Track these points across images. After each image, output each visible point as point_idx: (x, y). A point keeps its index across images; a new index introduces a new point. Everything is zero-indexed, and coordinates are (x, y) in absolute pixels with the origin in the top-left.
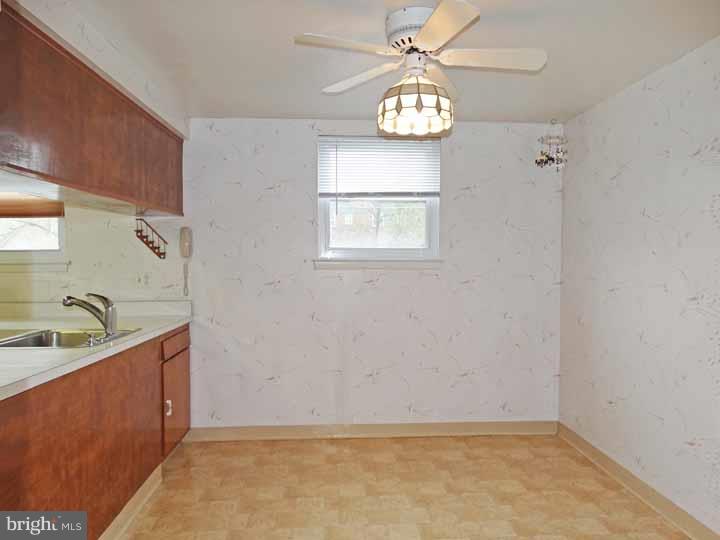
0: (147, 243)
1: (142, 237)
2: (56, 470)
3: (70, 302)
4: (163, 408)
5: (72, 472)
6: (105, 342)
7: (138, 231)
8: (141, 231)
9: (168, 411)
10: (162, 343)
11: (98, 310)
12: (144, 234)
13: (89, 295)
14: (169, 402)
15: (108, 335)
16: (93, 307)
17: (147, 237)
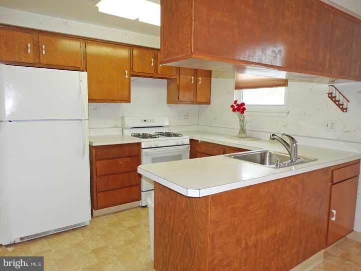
0: (335, 102)
1: (331, 98)
2: (238, 241)
3: (273, 137)
4: (330, 214)
5: (250, 244)
6: (288, 166)
7: (329, 94)
8: (331, 94)
9: (333, 217)
10: (332, 171)
11: (287, 144)
12: (333, 95)
13: (283, 134)
14: (334, 211)
15: (292, 161)
16: (285, 142)
17: (335, 97)
